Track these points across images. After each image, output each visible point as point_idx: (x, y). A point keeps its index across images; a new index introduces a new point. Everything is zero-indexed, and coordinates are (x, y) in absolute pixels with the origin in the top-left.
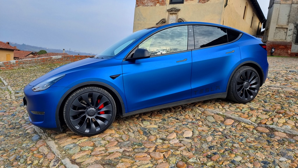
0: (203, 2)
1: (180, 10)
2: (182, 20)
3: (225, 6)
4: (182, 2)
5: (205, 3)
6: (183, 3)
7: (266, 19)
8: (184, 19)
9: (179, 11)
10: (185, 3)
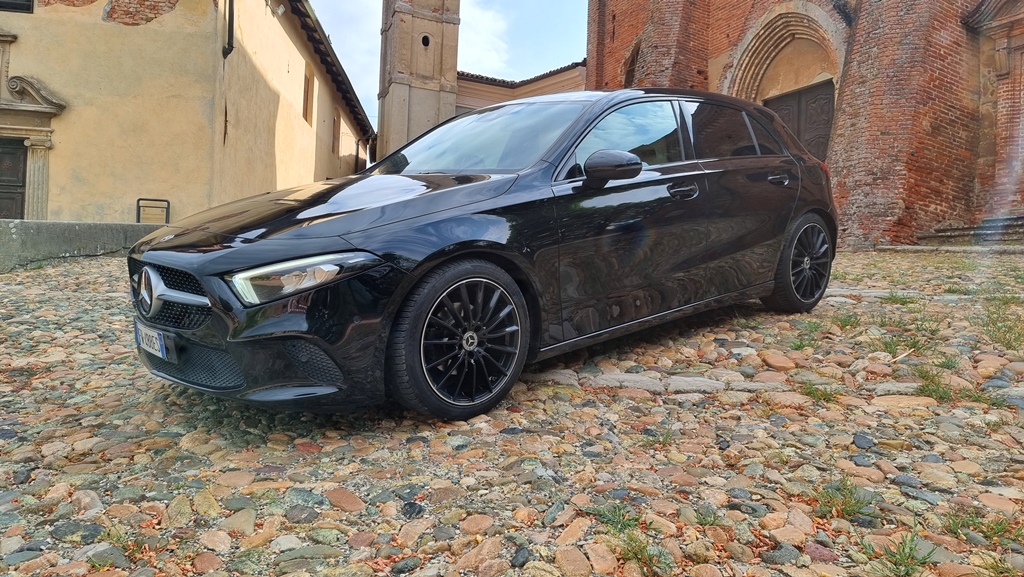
0: (130, 21)
1: (15, 38)
2: (31, 85)
3: (227, 51)
4: (28, 8)
5: (137, 24)
6: (32, 13)
7: (376, 130)
8: (39, 81)
9: (13, 45)
10: (39, 9)
